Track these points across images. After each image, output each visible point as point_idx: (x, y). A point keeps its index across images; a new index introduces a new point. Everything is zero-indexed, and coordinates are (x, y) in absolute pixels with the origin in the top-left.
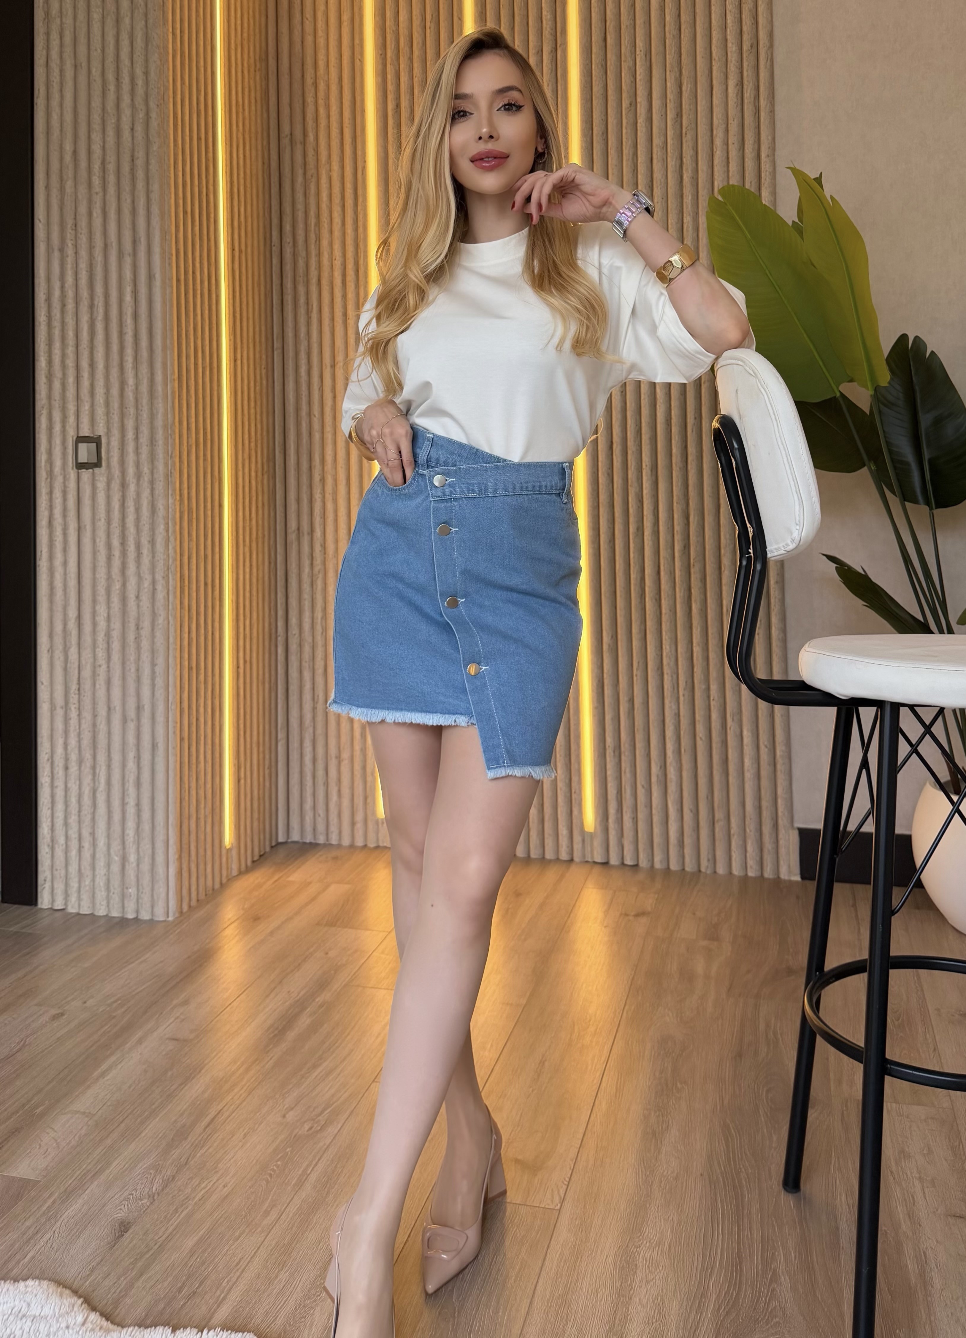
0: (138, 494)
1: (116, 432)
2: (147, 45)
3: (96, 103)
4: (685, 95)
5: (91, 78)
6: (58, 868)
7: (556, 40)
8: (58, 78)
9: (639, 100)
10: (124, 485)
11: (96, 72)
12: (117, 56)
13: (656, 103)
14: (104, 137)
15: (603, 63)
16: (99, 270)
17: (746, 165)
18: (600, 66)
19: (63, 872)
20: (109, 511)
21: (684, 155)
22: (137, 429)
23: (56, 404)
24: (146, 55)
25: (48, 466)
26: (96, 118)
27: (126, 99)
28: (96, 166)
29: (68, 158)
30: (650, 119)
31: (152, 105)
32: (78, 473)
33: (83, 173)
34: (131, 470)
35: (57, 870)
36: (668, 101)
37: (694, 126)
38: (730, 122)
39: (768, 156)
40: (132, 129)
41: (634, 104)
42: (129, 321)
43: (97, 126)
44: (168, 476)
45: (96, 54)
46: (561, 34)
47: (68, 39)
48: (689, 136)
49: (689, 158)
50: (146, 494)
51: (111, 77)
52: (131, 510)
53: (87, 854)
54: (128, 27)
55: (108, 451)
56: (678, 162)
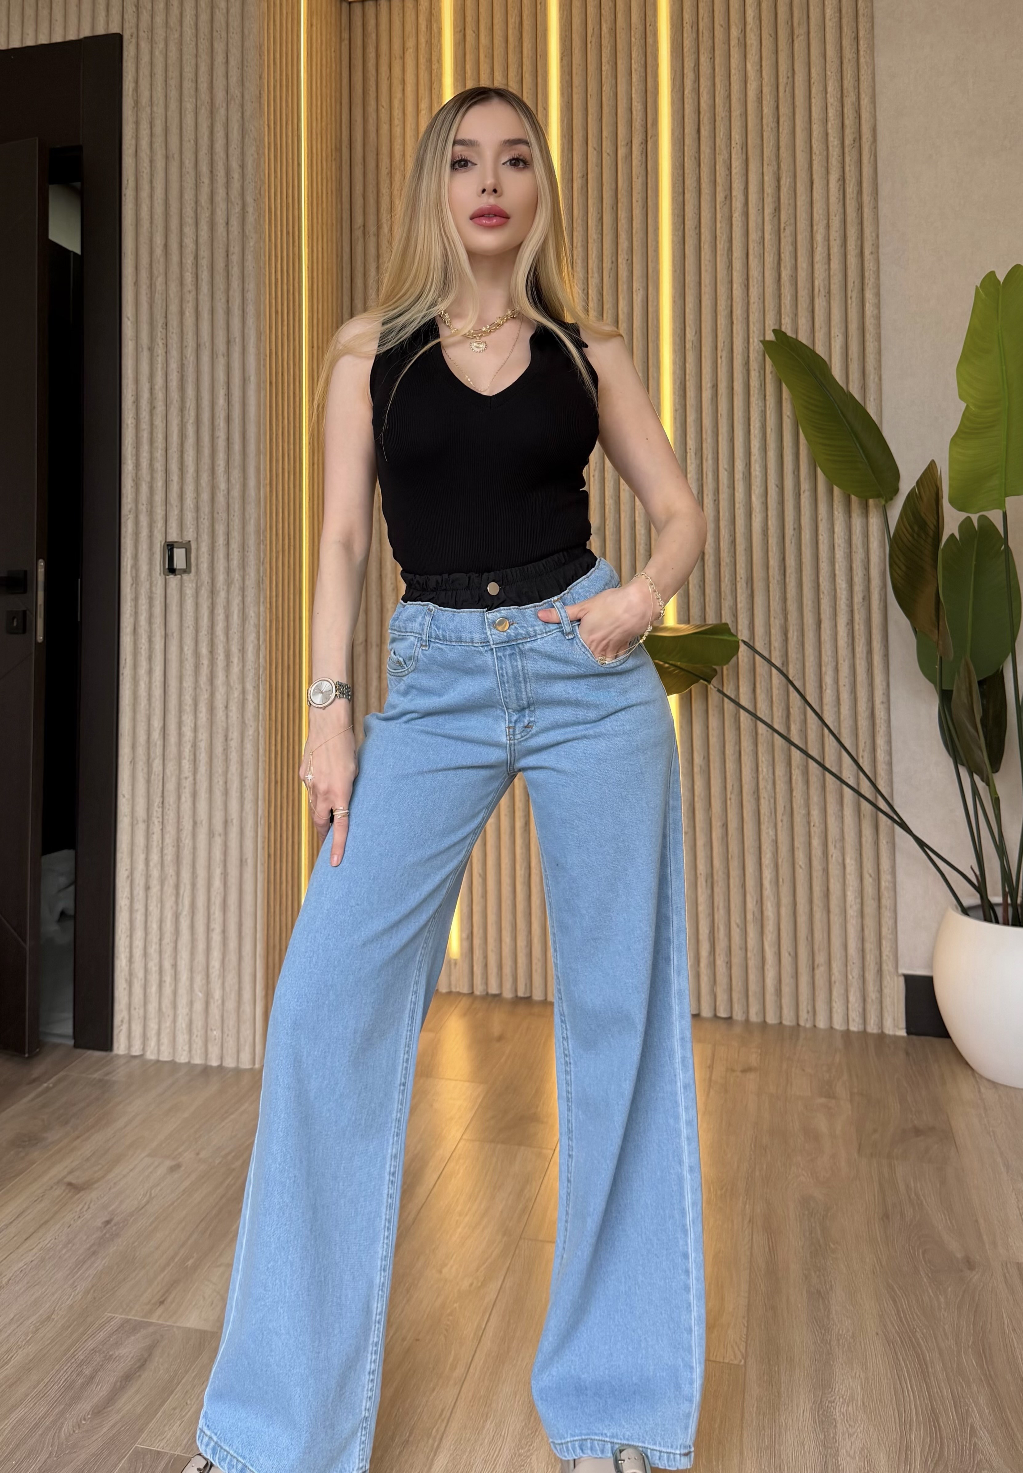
0: (228, 602)
1: (205, 538)
2: (243, 137)
3: (189, 196)
4: (784, 190)
5: (184, 170)
6: (137, 1007)
7: (646, 132)
8: (148, 168)
9: (734, 193)
10: (213, 592)
11: (189, 164)
12: (212, 147)
13: (753, 197)
14: (197, 231)
15: (697, 155)
16: (190, 370)
17: (848, 262)
18: (693, 159)
19: (142, 1012)
20: (197, 620)
21: (782, 251)
22: (228, 534)
23: (143, 508)
24: (243, 148)
25: (134, 571)
26: (189, 211)
27: (221, 192)
28: (189, 261)
29: (159, 251)
30: (746, 214)
31: (249, 199)
32: (166, 579)
33: (174, 268)
34: (221, 578)
35: (135, 1009)
36: (765, 195)
37: (793, 221)
38: (831, 217)
39: (872, 253)
40: (227, 224)
41: (729, 197)
42: (221, 423)
43: (189, 220)
44: (259, 583)
45: (188, 146)
46: (652, 125)
47: (159, 129)
48: (788, 232)
49: (788, 253)
50: (236, 602)
51: (204, 169)
52: (220, 617)
53: (168, 990)
54: (224, 119)
55: (197, 558)
56: (776, 258)
